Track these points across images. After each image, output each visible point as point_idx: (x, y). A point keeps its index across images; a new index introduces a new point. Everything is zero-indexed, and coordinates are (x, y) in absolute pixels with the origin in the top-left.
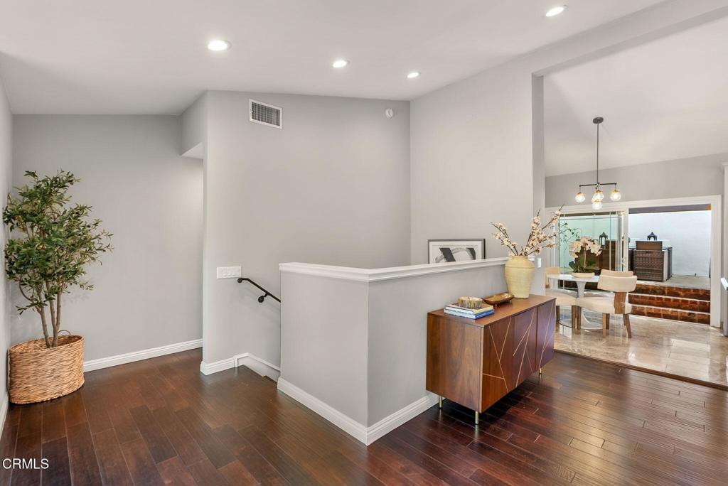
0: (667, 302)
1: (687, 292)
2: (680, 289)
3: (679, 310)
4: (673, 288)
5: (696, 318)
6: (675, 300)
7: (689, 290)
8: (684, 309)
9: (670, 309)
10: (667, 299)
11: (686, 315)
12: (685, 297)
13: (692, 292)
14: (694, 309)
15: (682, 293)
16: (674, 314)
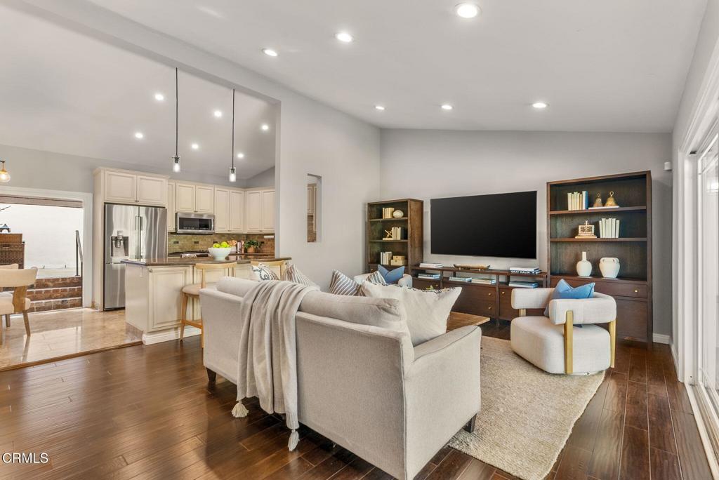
0: (39, 295)
1: (55, 282)
2: (49, 280)
3: (52, 300)
4: (42, 280)
5: (69, 304)
6: (46, 292)
7: (58, 279)
8: (55, 298)
9: (44, 301)
10: (37, 292)
11: (60, 303)
12: (54, 287)
13: (60, 282)
14: (64, 297)
15: (50, 284)
16: (48, 305)
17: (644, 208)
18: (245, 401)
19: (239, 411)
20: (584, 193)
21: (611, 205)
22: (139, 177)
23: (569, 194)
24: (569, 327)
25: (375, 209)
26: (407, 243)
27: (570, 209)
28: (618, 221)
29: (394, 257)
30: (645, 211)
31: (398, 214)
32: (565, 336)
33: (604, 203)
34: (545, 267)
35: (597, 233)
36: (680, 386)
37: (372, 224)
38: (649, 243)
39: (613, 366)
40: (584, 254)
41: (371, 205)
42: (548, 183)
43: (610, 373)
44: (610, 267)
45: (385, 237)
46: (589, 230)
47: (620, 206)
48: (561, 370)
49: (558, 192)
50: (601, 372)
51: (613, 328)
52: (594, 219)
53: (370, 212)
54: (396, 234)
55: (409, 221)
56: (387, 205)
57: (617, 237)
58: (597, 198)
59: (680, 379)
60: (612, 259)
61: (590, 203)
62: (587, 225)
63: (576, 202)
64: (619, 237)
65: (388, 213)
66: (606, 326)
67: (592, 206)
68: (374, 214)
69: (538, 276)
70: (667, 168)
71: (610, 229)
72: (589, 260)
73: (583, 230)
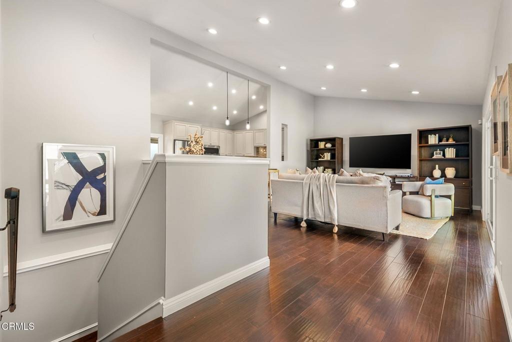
17: (467, 143)
18: (305, 221)
19: (304, 224)
20: (437, 135)
21: (451, 141)
22: (188, 125)
23: (429, 136)
24: (433, 197)
25: (313, 143)
26: (335, 161)
27: (429, 143)
28: (455, 149)
29: (326, 170)
30: (468, 145)
31: (329, 145)
32: (431, 201)
33: (447, 140)
34: (416, 174)
35: (444, 155)
36: (483, 223)
37: (312, 151)
38: (470, 160)
39: (453, 215)
40: (437, 166)
41: (311, 140)
42: (418, 130)
43: (452, 218)
44: (450, 172)
45: (320, 158)
46: (440, 154)
47: (456, 142)
48: (429, 216)
49: (423, 135)
50: (447, 217)
51: (453, 198)
52: (442, 148)
53: (311, 144)
54: (327, 156)
55: (336, 150)
56: (321, 140)
57: (454, 157)
58: (444, 138)
59: (483, 219)
60: (451, 168)
61: (440, 140)
62: (438, 152)
63: (433, 140)
64: (456, 157)
65: (322, 145)
66: (449, 197)
67: (441, 142)
68: (313, 145)
69: (412, 177)
70: (480, 123)
71: (450, 153)
72: (439, 169)
73: (437, 154)
